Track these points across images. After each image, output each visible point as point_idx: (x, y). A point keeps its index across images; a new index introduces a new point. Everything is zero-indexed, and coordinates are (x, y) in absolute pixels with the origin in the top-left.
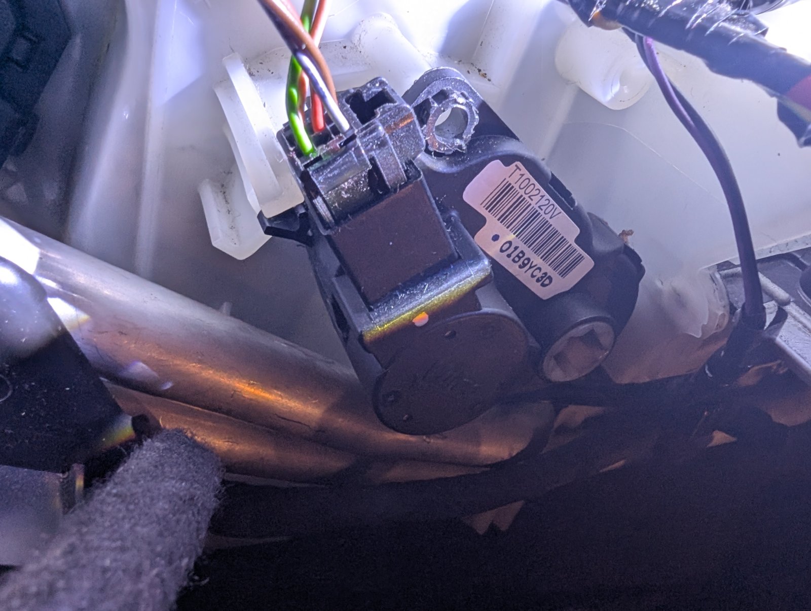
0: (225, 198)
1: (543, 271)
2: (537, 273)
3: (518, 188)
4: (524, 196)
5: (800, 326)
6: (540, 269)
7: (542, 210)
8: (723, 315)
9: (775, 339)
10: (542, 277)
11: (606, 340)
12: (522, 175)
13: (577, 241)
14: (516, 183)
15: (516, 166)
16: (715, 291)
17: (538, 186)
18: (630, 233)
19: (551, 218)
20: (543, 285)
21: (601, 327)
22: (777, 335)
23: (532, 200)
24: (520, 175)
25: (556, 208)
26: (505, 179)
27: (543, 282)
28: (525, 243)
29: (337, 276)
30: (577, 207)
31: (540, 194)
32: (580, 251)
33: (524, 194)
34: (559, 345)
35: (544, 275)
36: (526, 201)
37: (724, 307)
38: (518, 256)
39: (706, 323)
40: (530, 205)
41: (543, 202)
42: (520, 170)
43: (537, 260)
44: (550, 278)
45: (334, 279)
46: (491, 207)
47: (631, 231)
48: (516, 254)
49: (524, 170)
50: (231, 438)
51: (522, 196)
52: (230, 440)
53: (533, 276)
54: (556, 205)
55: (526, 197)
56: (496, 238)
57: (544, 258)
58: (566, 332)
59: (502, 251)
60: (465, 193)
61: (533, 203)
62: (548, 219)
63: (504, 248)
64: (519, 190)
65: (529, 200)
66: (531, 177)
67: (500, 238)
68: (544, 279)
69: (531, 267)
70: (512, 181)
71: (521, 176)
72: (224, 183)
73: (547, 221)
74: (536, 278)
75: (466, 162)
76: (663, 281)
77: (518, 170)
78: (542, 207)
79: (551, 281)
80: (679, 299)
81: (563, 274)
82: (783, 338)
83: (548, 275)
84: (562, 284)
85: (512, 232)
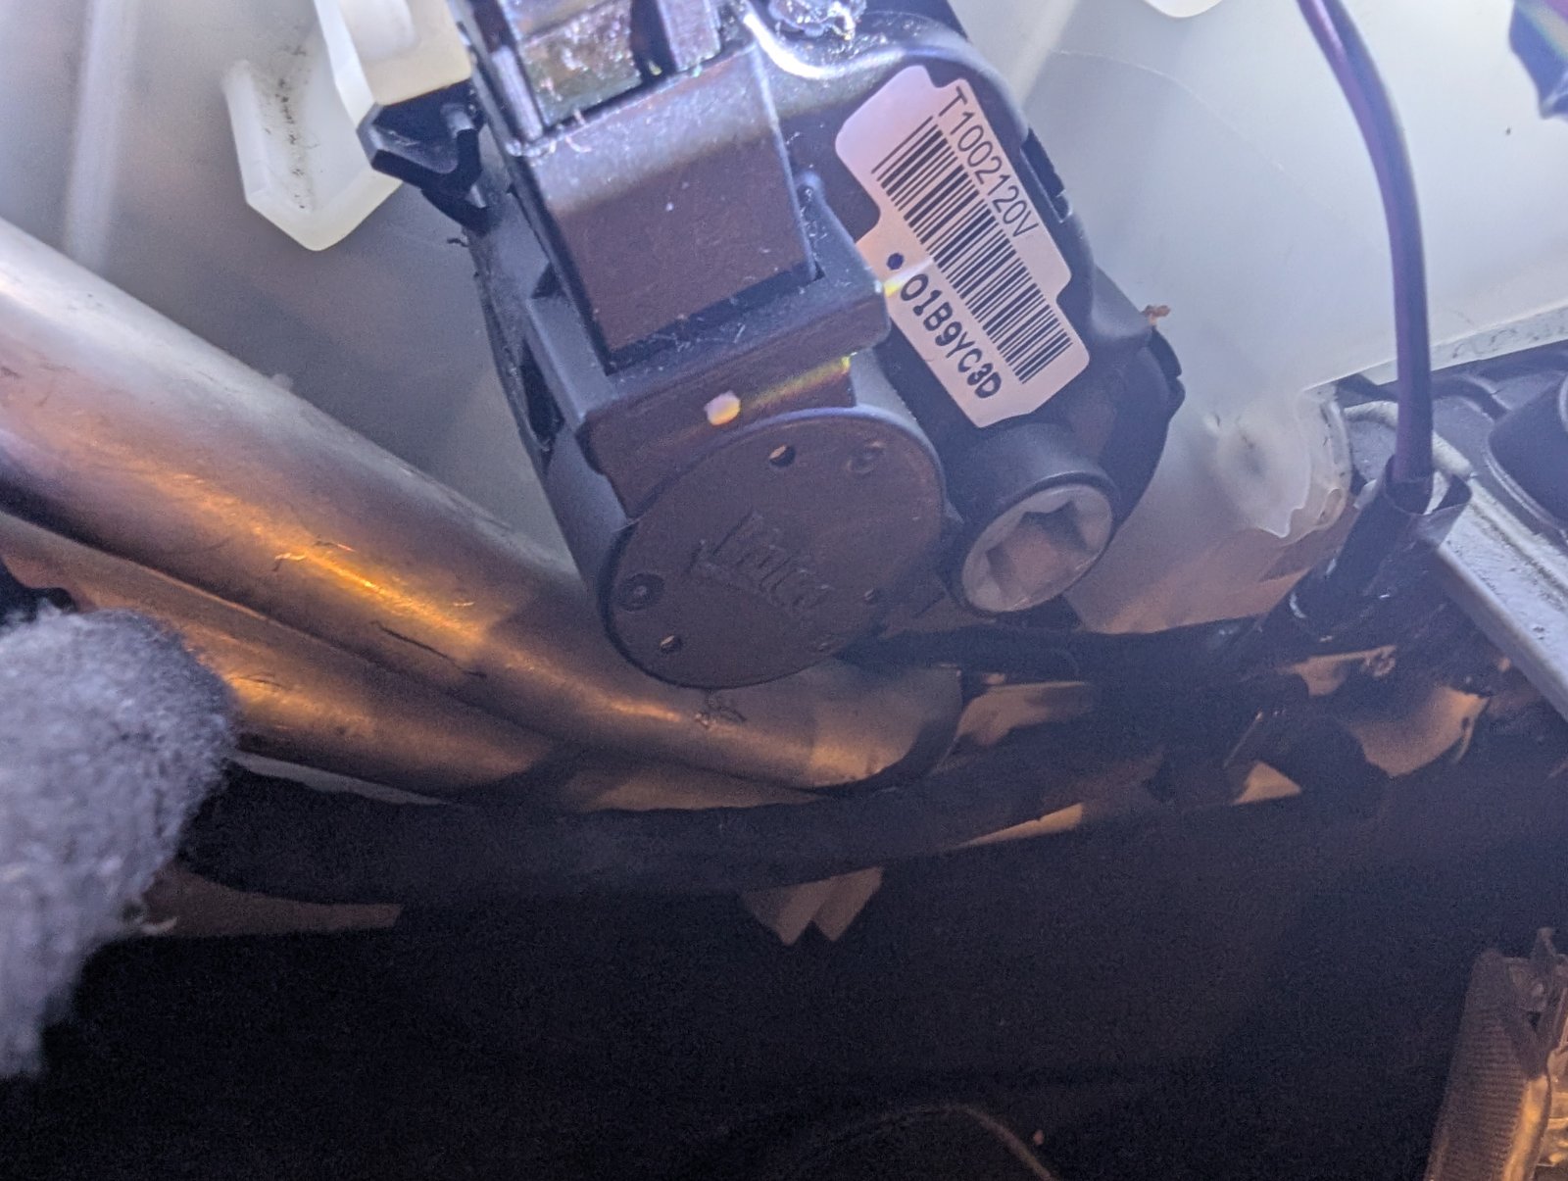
0: (286, 110)
1: (985, 360)
2: (970, 361)
3: (955, 148)
4: (967, 169)
5: (1487, 525)
6: (978, 352)
7: (999, 210)
8: (1337, 493)
9: (1437, 546)
10: (981, 374)
11: (1094, 531)
12: (969, 116)
13: (1063, 299)
14: (953, 132)
15: (958, 89)
16: (1326, 439)
17: (998, 150)
18: (1163, 311)
19: (1016, 234)
20: (981, 394)
21: (1088, 499)
22: (1443, 539)
23: (982, 182)
24: (966, 114)
25: (1029, 213)
26: (930, 119)
27: (981, 386)
28: (955, 286)
29: (536, 296)
30: (1072, 217)
31: (1000, 172)
32: (1065, 325)
33: (966, 165)
34: (999, 529)
35: (985, 370)
36: (970, 182)
37: (1342, 474)
38: (936, 313)
39: (1300, 507)
40: (976, 193)
41: (1004, 192)
42: (965, 101)
43: (974, 330)
44: (996, 378)
45: (529, 304)
46: (895, 181)
47: (1164, 307)
48: (933, 311)
49: (973, 104)
50: (273, 675)
51: (960, 168)
52: (270, 679)
53: (962, 368)
54: (1031, 206)
55: (971, 171)
56: (896, 262)
57: (991, 328)
58: (1016, 502)
59: (905, 296)
60: (840, 135)
61: (984, 190)
62: (1009, 236)
63: (910, 291)
64: (958, 153)
65: (975, 181)
66: (985, 124)
67: (904, 264)
68: (985, 378)
69: (960, 347)
70: (946, 125)
71: (964, 118)
72: (287, 80)
73: (1007, 241)
74: (968, 374)
75: (851, 58)
76: (1221, 417)
77: (960, 102)
78: (1000, 204)
79: (997, 387)
80: (1252, 458)
81: (1025, 373)
82: (1453, 545)
83: (994, 371)
84: (1021, 396)
85: (931, 253)
